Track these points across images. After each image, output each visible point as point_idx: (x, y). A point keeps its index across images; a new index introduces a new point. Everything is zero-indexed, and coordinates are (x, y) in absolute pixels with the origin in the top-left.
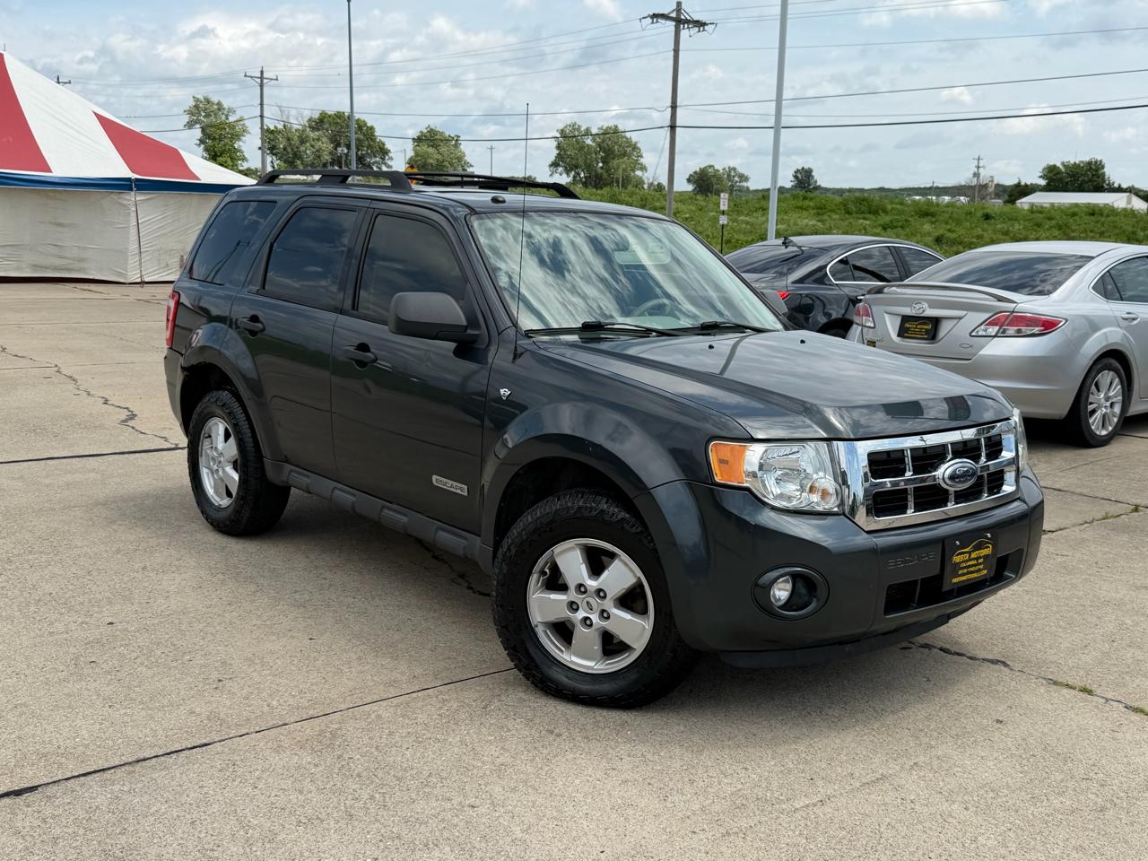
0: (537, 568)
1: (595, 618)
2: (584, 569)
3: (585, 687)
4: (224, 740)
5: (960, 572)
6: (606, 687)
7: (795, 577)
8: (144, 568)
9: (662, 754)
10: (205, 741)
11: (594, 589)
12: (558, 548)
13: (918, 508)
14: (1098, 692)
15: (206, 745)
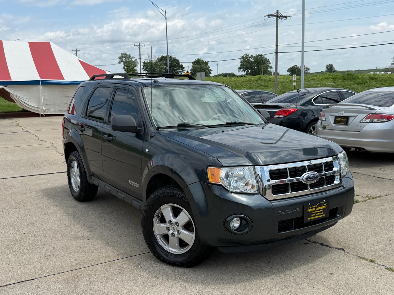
0: (155, 215)
1: (175, 233)
2: (171, 215)
3: (172, 259)
4: (39, 278)
5: (312, 215)
6: (180, 259)
7: (241, 219)
8: (45, 214)
9: (193, 286)
10: (33, 278)
11: (174, 222)
12: (163, 207)
13: (293, 191)
14: (377, 261)
15: (33, 279)
